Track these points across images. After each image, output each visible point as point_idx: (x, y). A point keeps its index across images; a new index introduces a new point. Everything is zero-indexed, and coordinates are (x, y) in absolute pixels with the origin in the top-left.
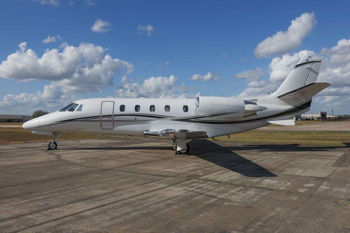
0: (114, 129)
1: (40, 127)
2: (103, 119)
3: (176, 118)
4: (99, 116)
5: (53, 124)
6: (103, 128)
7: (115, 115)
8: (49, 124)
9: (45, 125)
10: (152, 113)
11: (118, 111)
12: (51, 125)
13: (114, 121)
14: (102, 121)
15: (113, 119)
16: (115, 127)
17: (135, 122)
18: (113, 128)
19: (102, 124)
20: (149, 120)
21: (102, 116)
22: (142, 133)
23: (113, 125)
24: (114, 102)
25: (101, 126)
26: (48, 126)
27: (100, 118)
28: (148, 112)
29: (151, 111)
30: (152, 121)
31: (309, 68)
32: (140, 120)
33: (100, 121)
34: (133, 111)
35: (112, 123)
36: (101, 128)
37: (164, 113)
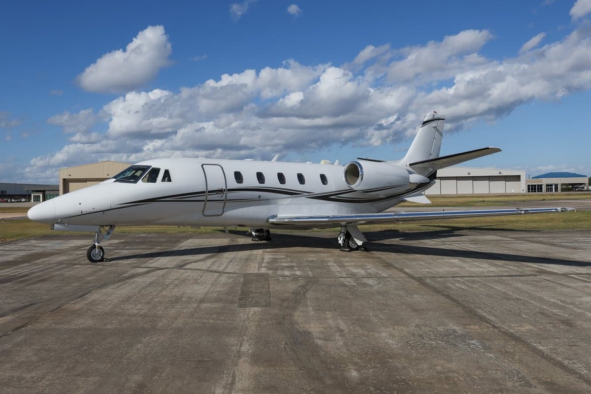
0: (224, 215)
1: (82, 214)
2: (210, 197)
3: (315, 195)
4: (204, 192)
5: (113, 209)
6: (205, 213)
7: (229, 190)
8: (103, 210)
9: (95, 210)
10: (282, 186)
11: (233, 183)
12: (110, 210)
13: (225, 201)
14: (208, 201)
15: (226, 196)
16: (226, 212)
17: (259, 201)
18: (222, 214)
19: (206, 206)
20: (276, 199)
21: (210, 192)
22: (267, 221)
23: (224, 208)
24: (221, 167)
25: (203, 211)
26: (102, 212)
27: (205, 195)
28: (276, 184)
29: (281, 183)
30: (281, 200)
31: (435, 127)
32: (265, 198)
33: (203, 201)
34: (255, 183)
35: (222, 204)
36: (203, 213)
37: (297, 186)
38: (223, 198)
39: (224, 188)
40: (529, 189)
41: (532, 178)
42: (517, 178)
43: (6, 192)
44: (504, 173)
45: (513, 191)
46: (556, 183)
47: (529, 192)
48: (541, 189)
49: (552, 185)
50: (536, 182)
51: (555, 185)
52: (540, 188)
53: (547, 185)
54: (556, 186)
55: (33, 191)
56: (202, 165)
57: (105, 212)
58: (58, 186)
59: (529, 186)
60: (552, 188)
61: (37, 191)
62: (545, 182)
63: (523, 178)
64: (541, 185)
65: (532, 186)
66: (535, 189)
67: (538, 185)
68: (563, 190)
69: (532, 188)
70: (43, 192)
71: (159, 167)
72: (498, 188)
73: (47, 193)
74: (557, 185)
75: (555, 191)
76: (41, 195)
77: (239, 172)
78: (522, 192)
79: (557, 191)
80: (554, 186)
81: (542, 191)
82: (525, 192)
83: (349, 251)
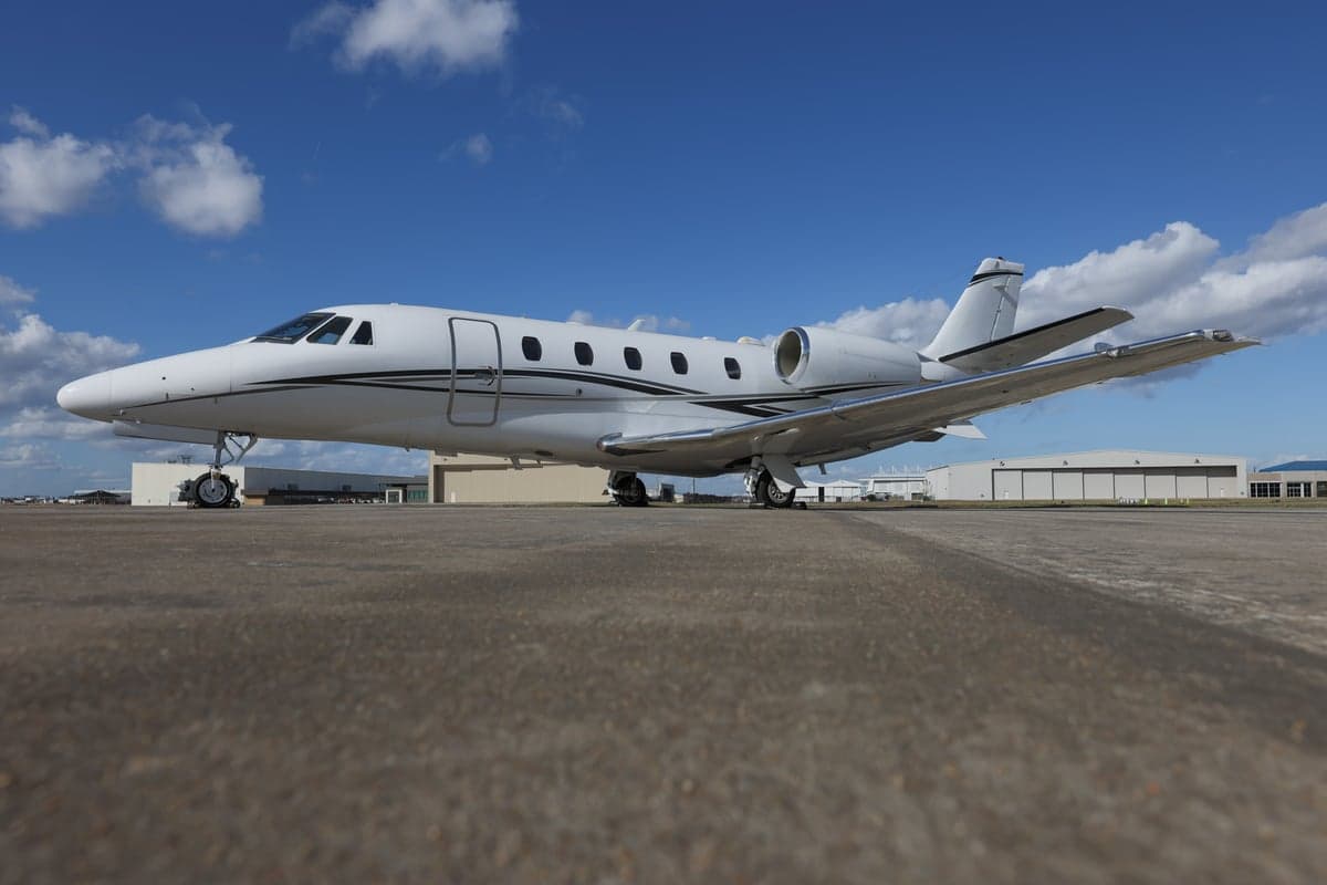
0: (497, 425)
1: (168, 401)
2: (462, 384)
3: (708, 398)
4: (448, 372)
5: (235, 394)
6: (454, 418)
7: (507, 372)
8: (214, 394)
9: (195, 393)
10: (634, 374)
11: (515, 358)
12: (231, 394)
13: (500, 394)
14: (457, 391)
15: (499, 385)
16: (504, 419)
17: (577, 401)
18: (494, 423)
19: (455, 400)
20: (622, 399)
21: (460, 372)
22: (598, 445)
23: (496, 409)
24: (495, 325)
25: (449, 413)
26: (212, 399)
27: (449, 378)
28: (621, 369)
29: (630, 367)
30: (633, 403)
31: (1001, 289)
32: (594, 396)
33: (447, 390)
34: (571, 363)
35: (491, 401)
36: (449, 418)
37: (669, 377)
38: (493, 388)
39: (495, 367)
40: (1253, 491)
41: (1261, 471)
42: (1230, 471)
43: (350, 487)
44: (1206, 462)
45: (1222, 495)
46: (1307, 481)
47: (1253, 495)
48: (1278, 490)
49: (1298, 485)
50: (1267, 479)
51: (1305, 485)
52: (1275, 489)
53: (1289, 485)
54: (1307, 485)
55: (388, 485)
56: (450, 320)
57: (219, 399)
58: (427, 478)
59: (1253, 485)
60: (1299, 491)
61: (395, 486)
62: (1284, 478)
63: (1241, 472)
64: (1278, 485)
65: (1259, 485)
66: (1266, 491)
67: (1271, 485)
68: (1320, 494)
69: (1259, 490)
70: (404, 486)
71: (349, 316)
72: (1193, 489)
73: (409, 488)
74: (1309, 484)
75: (1305, 495)
76: (401, 492)
77: (535, 339)
78: (1240, 496)
79: (1310, 495)
80: (1302, 486)
81: (1278, 496)
82: (1245, 496)
83: (765, 507)
